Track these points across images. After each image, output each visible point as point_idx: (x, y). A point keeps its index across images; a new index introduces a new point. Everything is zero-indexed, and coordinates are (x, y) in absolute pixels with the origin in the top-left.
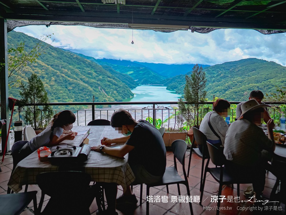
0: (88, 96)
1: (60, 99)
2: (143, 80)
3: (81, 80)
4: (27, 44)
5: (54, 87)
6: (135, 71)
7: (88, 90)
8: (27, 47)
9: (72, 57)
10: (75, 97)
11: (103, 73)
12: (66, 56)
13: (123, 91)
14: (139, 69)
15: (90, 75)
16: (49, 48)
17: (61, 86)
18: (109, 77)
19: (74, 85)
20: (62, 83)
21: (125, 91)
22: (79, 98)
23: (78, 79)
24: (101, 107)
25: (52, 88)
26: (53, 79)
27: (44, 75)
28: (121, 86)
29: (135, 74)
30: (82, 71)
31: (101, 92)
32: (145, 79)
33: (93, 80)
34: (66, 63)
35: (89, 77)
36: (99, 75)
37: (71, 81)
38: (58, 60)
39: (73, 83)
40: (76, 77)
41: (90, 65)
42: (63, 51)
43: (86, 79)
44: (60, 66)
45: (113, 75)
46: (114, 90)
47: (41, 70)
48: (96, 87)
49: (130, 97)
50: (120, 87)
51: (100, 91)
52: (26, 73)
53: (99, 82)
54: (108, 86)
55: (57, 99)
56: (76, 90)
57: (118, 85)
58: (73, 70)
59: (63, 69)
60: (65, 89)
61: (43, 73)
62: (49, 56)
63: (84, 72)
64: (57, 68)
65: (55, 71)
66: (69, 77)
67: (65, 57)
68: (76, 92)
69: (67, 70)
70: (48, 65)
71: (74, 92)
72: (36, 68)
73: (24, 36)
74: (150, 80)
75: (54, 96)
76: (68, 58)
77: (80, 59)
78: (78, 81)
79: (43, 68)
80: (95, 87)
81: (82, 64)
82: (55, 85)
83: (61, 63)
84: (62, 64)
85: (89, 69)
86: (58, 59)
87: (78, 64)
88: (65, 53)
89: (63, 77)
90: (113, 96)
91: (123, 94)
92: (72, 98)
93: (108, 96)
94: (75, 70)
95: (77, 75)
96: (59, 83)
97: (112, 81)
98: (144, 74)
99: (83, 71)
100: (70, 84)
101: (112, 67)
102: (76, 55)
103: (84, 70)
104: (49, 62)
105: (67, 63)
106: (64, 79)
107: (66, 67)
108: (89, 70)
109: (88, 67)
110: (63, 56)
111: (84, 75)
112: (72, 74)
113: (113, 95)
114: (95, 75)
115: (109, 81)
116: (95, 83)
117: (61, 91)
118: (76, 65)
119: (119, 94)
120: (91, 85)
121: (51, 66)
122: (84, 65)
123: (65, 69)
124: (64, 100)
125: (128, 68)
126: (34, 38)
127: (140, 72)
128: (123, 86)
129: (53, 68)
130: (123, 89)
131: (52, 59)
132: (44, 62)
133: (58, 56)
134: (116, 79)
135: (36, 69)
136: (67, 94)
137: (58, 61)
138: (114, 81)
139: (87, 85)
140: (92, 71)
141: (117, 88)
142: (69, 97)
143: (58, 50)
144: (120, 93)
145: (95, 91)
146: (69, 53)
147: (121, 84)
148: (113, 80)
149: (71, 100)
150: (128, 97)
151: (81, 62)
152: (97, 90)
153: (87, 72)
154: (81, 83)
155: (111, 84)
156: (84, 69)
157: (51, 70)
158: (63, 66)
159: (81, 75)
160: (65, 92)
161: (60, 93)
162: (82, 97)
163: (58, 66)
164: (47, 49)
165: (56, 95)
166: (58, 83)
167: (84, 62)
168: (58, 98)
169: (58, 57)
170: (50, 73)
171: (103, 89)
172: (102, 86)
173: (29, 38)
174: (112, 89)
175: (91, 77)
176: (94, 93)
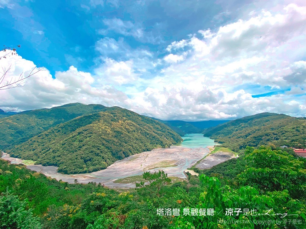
0: (157, 141)
1: (143, 143)
2: (188, 131)
4: (128, 114)
7: (157, 137)
8: (128, 116)
9: (148, 120)
11: (165, 128)
12: (145, 119)
14: (185, 124)
16: (138, 116)
18: (168, 130)
19: (150, 135)
20: (144, 134)
22: (152, 142)
23: (152, 131)
24: (164, 148)
25: (139, 137)
26: (139, 132)
27: (135, 130)
29: (183, 127)
33: (159, 132)
34: (146, 123)
36: (163, 129)
38: (142, 122)
41: (157, 123)
42: (144, 117)
43: (156, 131)
48: (161, 136)
51: (163, 138)
52: (127, 129)
53: (163, 133)
54: (168, 135)
55: (141, 143)
56: (151, 137)
57: (174, 134)
59: (144, 126)
60: (145, 137)
61: (135, 129)
62: (137, 119)
65: (140, 127)
66: (147, 130)
68: (151, 139)
69: (146, 127)
70: (137, 124)
72: (131, 126)
73: (126, 111)
77: (152, 120)
78: (152, 133)
79: (135, 126)
82: (140, 135)
84: (144, 124)
85: (157, 126)
87: (152, 123)
89: (144, 130)
90: (171, 141)
91: (177, 140)
92: (149, 142)
93: (168, 141)
94: (150, 127)
95: (151, 129)
96: (142, 134)
98: (189, 127)
100: (148, 134)
102: (151, 118)
106: (145, 132)
107: (146, 125)
111: (155, 129)
112: (148, 128)
114: (161, 129)
115: (168, 132)
116: (161, 133)
117: (143, 139)
118: (150, 124)
119: (174, 140)
120: (158, 134)
121: (139, 125)
122: (155, 124)
124: (145, 143)
126: (131, 111)
127: (186, 126)
128: (177, 135)
130: (177, 137)
131: (139, 121)
132: (135, 123)
138: (171, 132)
139: (156, 135)
140: (159, 127)
141: (173, 136)
142: (147, 142)
143: (142, 116)
146: (147, 117)
149: (148, 144)
150: (179, 142)
154: (154, 133)
155: (170, 134)
156: (154, 126)
159: (153, 129)
160: (145, 139)
162: (154, 142)
163: (142, 125)
165: (141, 141)
167: (155, 122)
169: (142, 120)
170: (138, 129)
171: (165, 137)
172: (165, 135)
173: (129, 111)
174: (170, 137)
175: (158, 130)
176: (160, 139)
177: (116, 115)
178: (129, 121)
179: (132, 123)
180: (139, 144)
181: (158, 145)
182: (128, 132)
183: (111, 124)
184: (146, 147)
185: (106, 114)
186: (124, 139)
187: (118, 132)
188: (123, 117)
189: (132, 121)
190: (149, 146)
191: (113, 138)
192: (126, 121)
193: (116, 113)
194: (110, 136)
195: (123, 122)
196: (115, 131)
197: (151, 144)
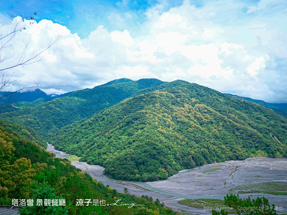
0: (257, 143)
1: (228, 145)
4: (199, 92)
5: (222, 132)
7: (257, 136)
8: (199, 95)
9: (239, 102)
10: (243, 143)
12: (233, 101)
15: (259, 120)
16: (217, 95)
17: (229, 131)
18: (283, 122)
19: (242, 131)
20: (229, 128)
22: (247, 145)
23: (246, 124)
24: (274, 157)
25: (220, 133)
26: (221, 124)
27: (213, 121)
30: (250, 115)
31: (273, 138)
33: (262, 126)
34: (233, 109)
36: (271, 120)
37: (238, 127)
39: (240, 129)
40: (243, 122)
41: (259, 109)
42: (230, 97)
43: (255, 124)
44: (228, 111)
47: (210, 116)
48: (267, 133)
52: (198, 119)
53: (270, 128)
55: (225, 144)
56: (244, 136)
58: (240, 115)
59: (230, 114)
60: (232, 134)
62: (217, 102)
63: (252, 116)
64: (224, 113)
65: (223, 116)
66: (236, 122)
68: (244, 138)
69: (234, 115)
70: (216, 111)
71: (241, 137)
72: (206, 114)
73: (196, 86)
75: (222, 141)
76: (235, 103)
77: (247, 103)
78: (246, 127)
79: (212, 114)
81: (250, 108)
83: (228, 108)
84: (230, 109)
85: (258, 113)
86: (225, 104)
87: (246, 109)
88: (232, 98)
89: (230, 122)
92: (240, 144)
93: (282, 145)
95: (245, 120)
96: (226, 128)
100: (238, 129)
104: (217, 108)
105: (235, 108)
106: (232, 124)
107: (233, 112)
108: (257, 115)
109: (256, 111)
110: (230, 101)
111: (252, 120)
112: (239, 119)
114: (265, 119)
116: (266, 128)
117: (229, 137)
118: (243, 109)
121: (219, 111)
122: (252, 110)
123: (232, 114)
124: (231, 145)
126: (204, 87)
129: (220, 113)
131: (220, 105)
132: (212, 108)
133: (225, 101)
135: (206, 115)
137: (225, 106)
139: (255, 131)
140: (262, 116)
142: (236, 143)
143: (225, 96)
145: (266, 138)
149: (238, 147)
151: (249, 106)
152: (268, 136)
154: (250, 128)
155: (286, 131)
156: (252, 113)
157: (219, 115)
158: (231, 111)
160: (232, 138)
161: (228, 138)
162: (251, 144)
163: (226, 111)
164: (215, 95)
165: (224, 140)
167: (252, 106)
168: (226, 144)
169: (225, 103)
170: (218, 119)
171: (275, 135)
172: (274, 133)
173: (200, 88)
175: (260, 122)
176: (265, 140)
177: (180, 95)
178: (202, 105)
179: (206, 109)
180: (220, 146)
181: (260, 151)
182: (201, 124)
183: (172, 110)
184: (235, 152)
185: (164, 93)
186: (193, 135)
187: (184, 123)
188: (191, 97)
189: (207, 105)
190: (240, 151)
191: (176, 132)
192: (196, 105)
193: (180, 91)
194: (171, 128)
195: (191, 107)
196: (178, 122)
197: (244, 147)
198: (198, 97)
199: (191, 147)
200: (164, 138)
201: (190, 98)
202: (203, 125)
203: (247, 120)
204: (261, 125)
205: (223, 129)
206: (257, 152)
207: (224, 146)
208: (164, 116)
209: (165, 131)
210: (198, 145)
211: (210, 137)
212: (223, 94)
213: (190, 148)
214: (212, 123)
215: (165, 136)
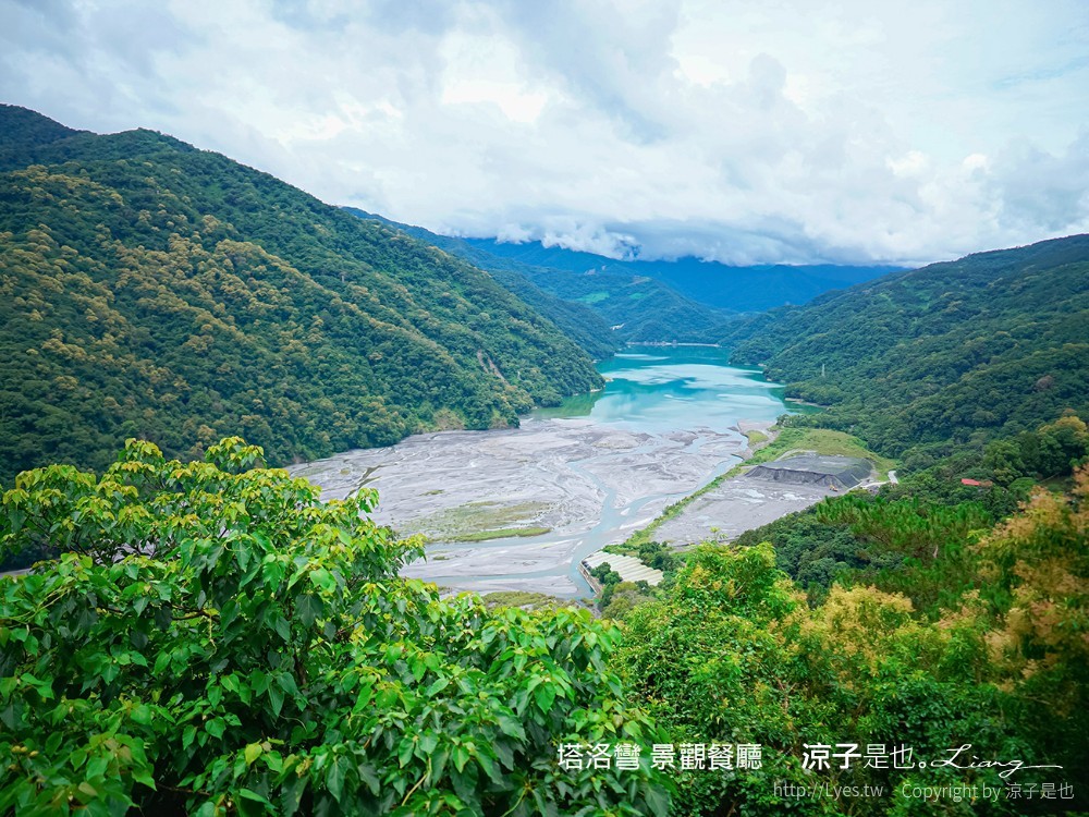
0: (437, 385)
1: (341, 396)
2: (643, 325)
3: (413, 327)
4: (234, 193)
5: (320, 350)
6: (617, 290)
7: (436, 362)
8: (234, 204)
9: (384, 240)
10: (392, 388)
11: (493, 300)
12: (363, 237)
13: (564, 368)
14: (630, 285)
15: (448, 307)
16: (308, 209)
17: (345, 346)
18: (516, 315)
19: (388, 344)
20: (347, 336)
21: (572, 370)
22: (405, 393)
23: (404, 321)
24: (484, 426)
25: (315, 356)
26: (319, 321)
27: (287, 308)
28: (559, 347)
29: (613, 303)
30: (419, 290)
31: (485, 369)
32: (650, 321)
33: (456, 327)
34: (363, 264)
35: (445, 315)
36: (481, 307)
37: (379, 331)
38: (337, 253)
39: (385, 338)
40: (397, 315)
41: (447, 271)
42: (354, 219)
43: (434, 321)
44: (344, 273)
45: (531, 307)
46: (531, 362)
47: (279, 288)
48: (467, 352)
49: (588, 389)
50: (553, 353)
51: (481, 368)
52: (230, 301)
53: (477, 335)
54: (510, 350)
55: (331, 395)
56: (397, 361)
57: (548, 346)
58: (386, 288)
59: (351, 285)
60: (359, 357)
61: (285, 299)
62: (306, 236)
63: (428, 295)
64: (332, 280)
65: (326, 291)
66: (372, 312)
67: (363, 242)
68: (396, 370)
69: (366, 289)
70: (303, 271)
71: (388, 368)
72: (262, 282)
73: (223, 167)
74: (669, 328)
75: (320, 382)
76: (372, 242)
77: (412, 247)
78: (404, 330)
79: (285, 280)
80: (462, 353)
81: (421, 266)
82: (324, 343)
83: (346, 262)
84: (352, 268)
85: (444, 284)
86: (336, 247)
87: (407, 267)
88: (360, 226)
89: (352, 313)
90: (528, 384)
91: (565, 380)
92: (382, 392)
93: (508, 387)
94: (394, 289)
95: (402, 306)
96: (337, 335)
97: (526, 329)
98: (646, 304)
99: (422, 293)
100: (377, 340)
101: (530, 275)
102: (401, 233)
103: (426, 289)
104: (305, 261)
105: (370, 262)
106: (357, 322)
107: (363, 278)
108: (443, 290)
109: (441, 277)
110: (352, 236)
111: (427, 309)
112: (382, 302)
113: (526, 381)
114: (466, 306)
115: (515, 331)
116: (464, 336)
117: (345, 367)
118: (398, 269)
119: (549, 378)
120: (450, 342)
121: (313, 273)
122: (429, 272)
123: (358, 284)
124: (353, 398)
125: (589, 278)
126: (256, 172)
127: (634, 296)
128: (567, 348)
129: (317, 280)
130: (566, 360)
131: (316, 249)
132: (288, 259)
133: (336, 237)
134: (540, 323)
135: (260, 286)
136: (365, 375)
137: (335, 254)
138: (532, 330)
139: (434, 344)
140: (456, 294)
141: (545, 358)
142: (370, 388)
143: (337, 215)
144: (553, 374)
145: (464, 366)
146: (378, 224)
147: (557, 342)
148: (530, 327)
149: (377, 400)
150: (581, 392)
151: (416, 259)
152: (472, 362)
153: (436, 297)
154: (416, 336)
155: (522, 343)
156: (426, 284)
157: (313, 288)
158: (355, 272)
159: (416, 309)
160: (357, 370)
161: (341, 373)
162: (418, 389)
163: (337, 273)
164: (301, 210)
165: (329, 381)
166: (333, 337)
167: (426, 259)
168: (335, 392)
169: (337, 242)
170: (306, 301)
171: (492, 358)
172: (490, 349)
173: (240, 174)
174: (524, 361)
175: (451, 314)
176: (460, 374)
177: (149, 199)
178: (247, 246)
179: (264, 261)
180: (313, 402)
181: (444, 411)
182: (241, 322)
183: (114, 262)
184: (365, 420)
185: (73, 182)
186: (207, 363)
187: (170, 316)
188: (203, 211)
189: (268, 248)
190: (381, 416)
191: (132, 356)
192: (220, 245)
193: (151, 180)
194: (108, 339)
195: (198, 249)
196: (144, 312)
197: (396, 400)
198: (229, 213)
199: (200, 412)
200: (74, 380)
201: (195, 213)
202: (248, 326)
203: (410, 308)
204: (453, 325)
205: (326, 340)
206: (435, 415)
207: (326, 402)
208: (74, 285)
209: (80, 353)
210: (228, 404)
211: (276, 372)
212: (329, 207)
213: (197, 418)
214: (285, 316)
215: (78, 373)
